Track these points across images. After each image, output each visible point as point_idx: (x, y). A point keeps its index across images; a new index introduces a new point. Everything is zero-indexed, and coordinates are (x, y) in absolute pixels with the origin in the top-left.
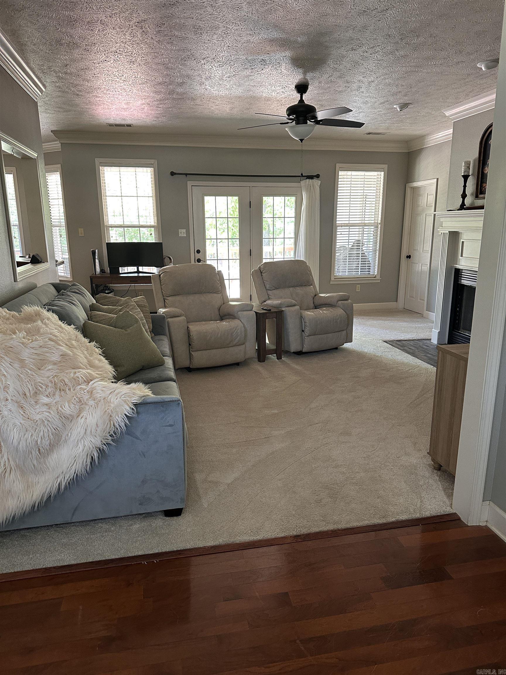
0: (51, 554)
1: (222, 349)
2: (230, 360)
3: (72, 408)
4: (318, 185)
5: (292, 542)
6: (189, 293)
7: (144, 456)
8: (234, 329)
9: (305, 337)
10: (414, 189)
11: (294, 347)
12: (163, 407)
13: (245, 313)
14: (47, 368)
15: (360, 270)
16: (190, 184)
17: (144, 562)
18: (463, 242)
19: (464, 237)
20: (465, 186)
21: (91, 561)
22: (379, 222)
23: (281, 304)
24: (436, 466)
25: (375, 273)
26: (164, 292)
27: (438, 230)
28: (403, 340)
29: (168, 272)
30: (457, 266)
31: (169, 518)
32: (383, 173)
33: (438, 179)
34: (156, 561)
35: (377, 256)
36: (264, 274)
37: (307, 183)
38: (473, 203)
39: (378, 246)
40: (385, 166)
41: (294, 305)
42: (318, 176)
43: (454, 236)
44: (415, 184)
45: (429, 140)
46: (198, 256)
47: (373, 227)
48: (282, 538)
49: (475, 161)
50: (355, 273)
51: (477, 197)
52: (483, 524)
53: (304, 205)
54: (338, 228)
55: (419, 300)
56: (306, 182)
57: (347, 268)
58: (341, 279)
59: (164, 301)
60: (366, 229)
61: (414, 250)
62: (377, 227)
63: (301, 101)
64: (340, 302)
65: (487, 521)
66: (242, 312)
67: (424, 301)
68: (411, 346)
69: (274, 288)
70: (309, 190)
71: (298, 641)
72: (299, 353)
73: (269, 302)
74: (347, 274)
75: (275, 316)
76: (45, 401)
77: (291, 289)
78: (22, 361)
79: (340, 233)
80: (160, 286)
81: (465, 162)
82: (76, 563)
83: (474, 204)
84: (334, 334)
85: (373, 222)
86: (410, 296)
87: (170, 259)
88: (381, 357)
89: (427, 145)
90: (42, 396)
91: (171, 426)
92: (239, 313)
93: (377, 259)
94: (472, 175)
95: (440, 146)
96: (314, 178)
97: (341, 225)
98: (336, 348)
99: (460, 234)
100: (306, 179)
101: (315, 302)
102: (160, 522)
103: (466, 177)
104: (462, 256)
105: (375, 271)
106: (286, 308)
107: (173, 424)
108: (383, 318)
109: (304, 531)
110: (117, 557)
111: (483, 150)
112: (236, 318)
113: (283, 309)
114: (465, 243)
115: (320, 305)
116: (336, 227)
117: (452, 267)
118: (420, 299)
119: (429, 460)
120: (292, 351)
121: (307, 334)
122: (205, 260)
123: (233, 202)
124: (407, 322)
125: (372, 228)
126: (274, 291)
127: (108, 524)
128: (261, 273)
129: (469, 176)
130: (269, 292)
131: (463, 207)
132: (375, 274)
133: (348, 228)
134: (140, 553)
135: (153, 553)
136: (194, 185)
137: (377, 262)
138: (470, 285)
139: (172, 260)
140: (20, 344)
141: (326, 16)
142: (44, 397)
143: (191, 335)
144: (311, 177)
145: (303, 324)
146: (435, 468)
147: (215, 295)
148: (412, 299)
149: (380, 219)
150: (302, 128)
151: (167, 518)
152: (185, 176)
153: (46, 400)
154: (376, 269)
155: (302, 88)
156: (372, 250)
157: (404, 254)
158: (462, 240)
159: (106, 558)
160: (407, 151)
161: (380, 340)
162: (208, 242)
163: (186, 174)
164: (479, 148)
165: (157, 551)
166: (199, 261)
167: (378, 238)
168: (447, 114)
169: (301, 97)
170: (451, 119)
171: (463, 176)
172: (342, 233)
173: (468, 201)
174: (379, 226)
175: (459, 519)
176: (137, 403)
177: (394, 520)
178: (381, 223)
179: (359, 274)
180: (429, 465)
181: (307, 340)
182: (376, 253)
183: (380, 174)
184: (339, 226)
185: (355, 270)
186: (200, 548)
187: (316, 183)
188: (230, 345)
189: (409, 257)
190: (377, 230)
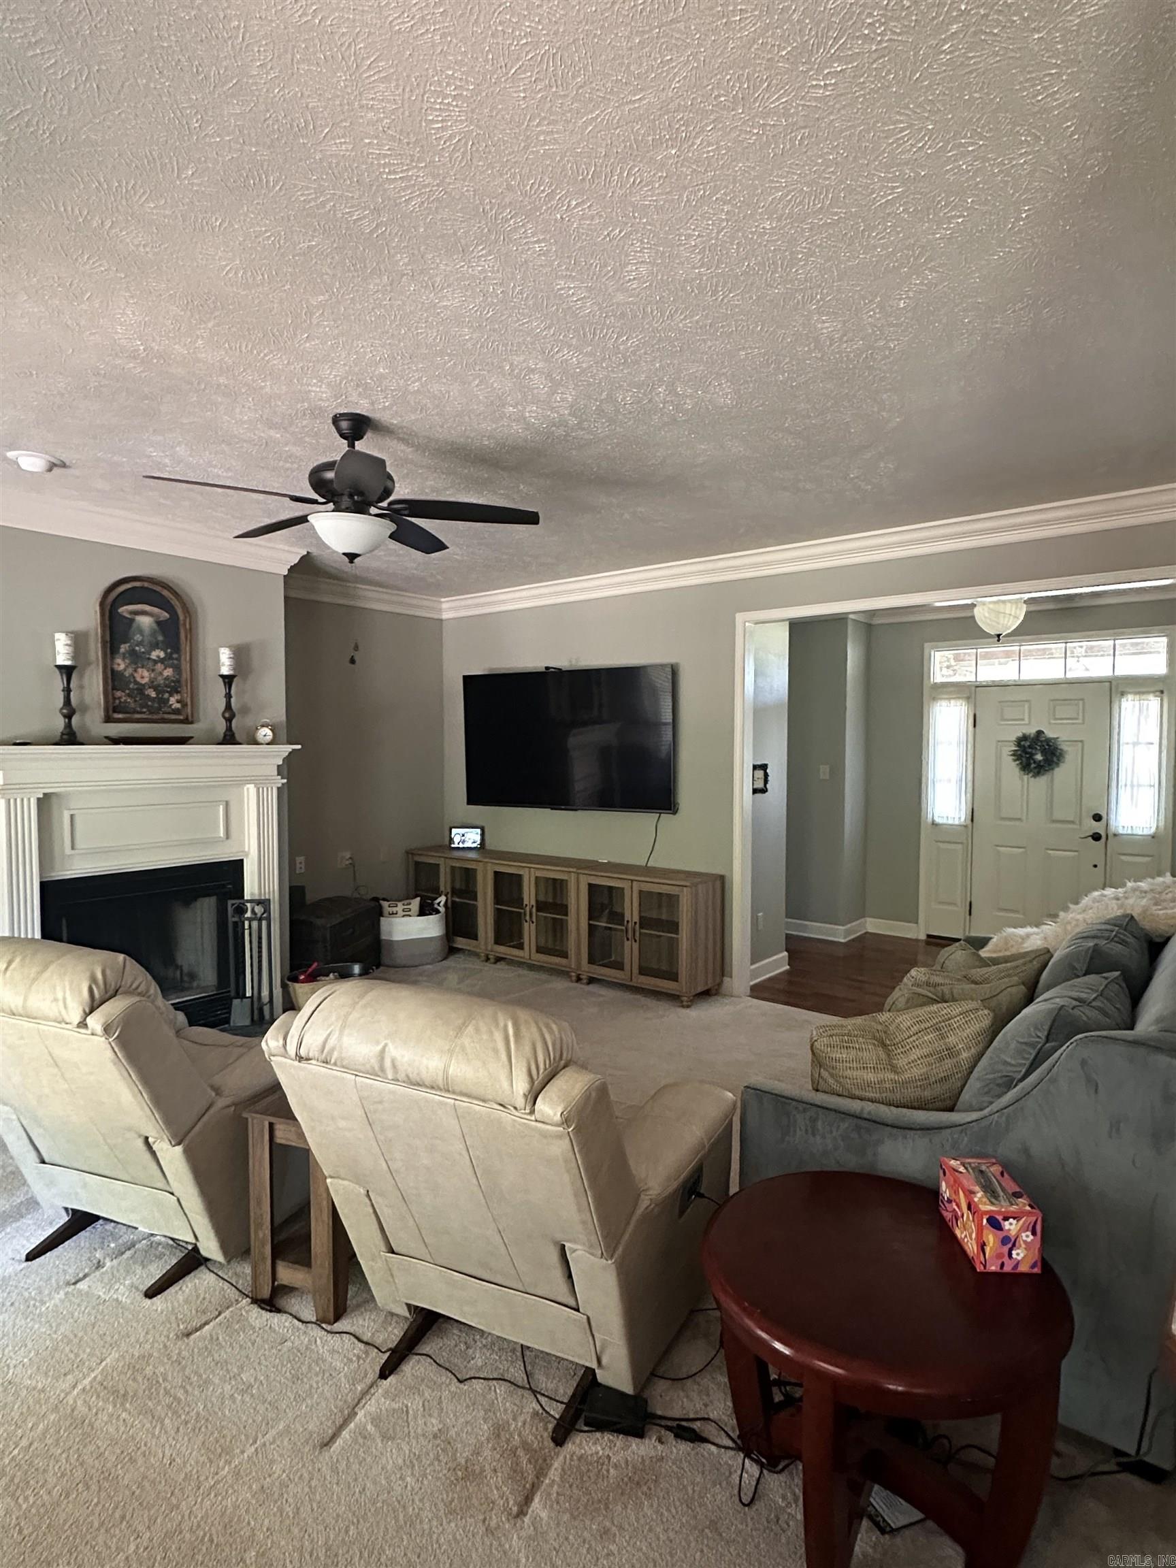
18: (72, 816)
19: (73, 805)
20: (68, 691)
51: (108, 718)
103: (69, 671)
104: (73, 848)
111: (107, 622)
114: (78, 818)
129: (75, 668)
131: (70, 737)
158: (67, 813)
164: (100, 614)
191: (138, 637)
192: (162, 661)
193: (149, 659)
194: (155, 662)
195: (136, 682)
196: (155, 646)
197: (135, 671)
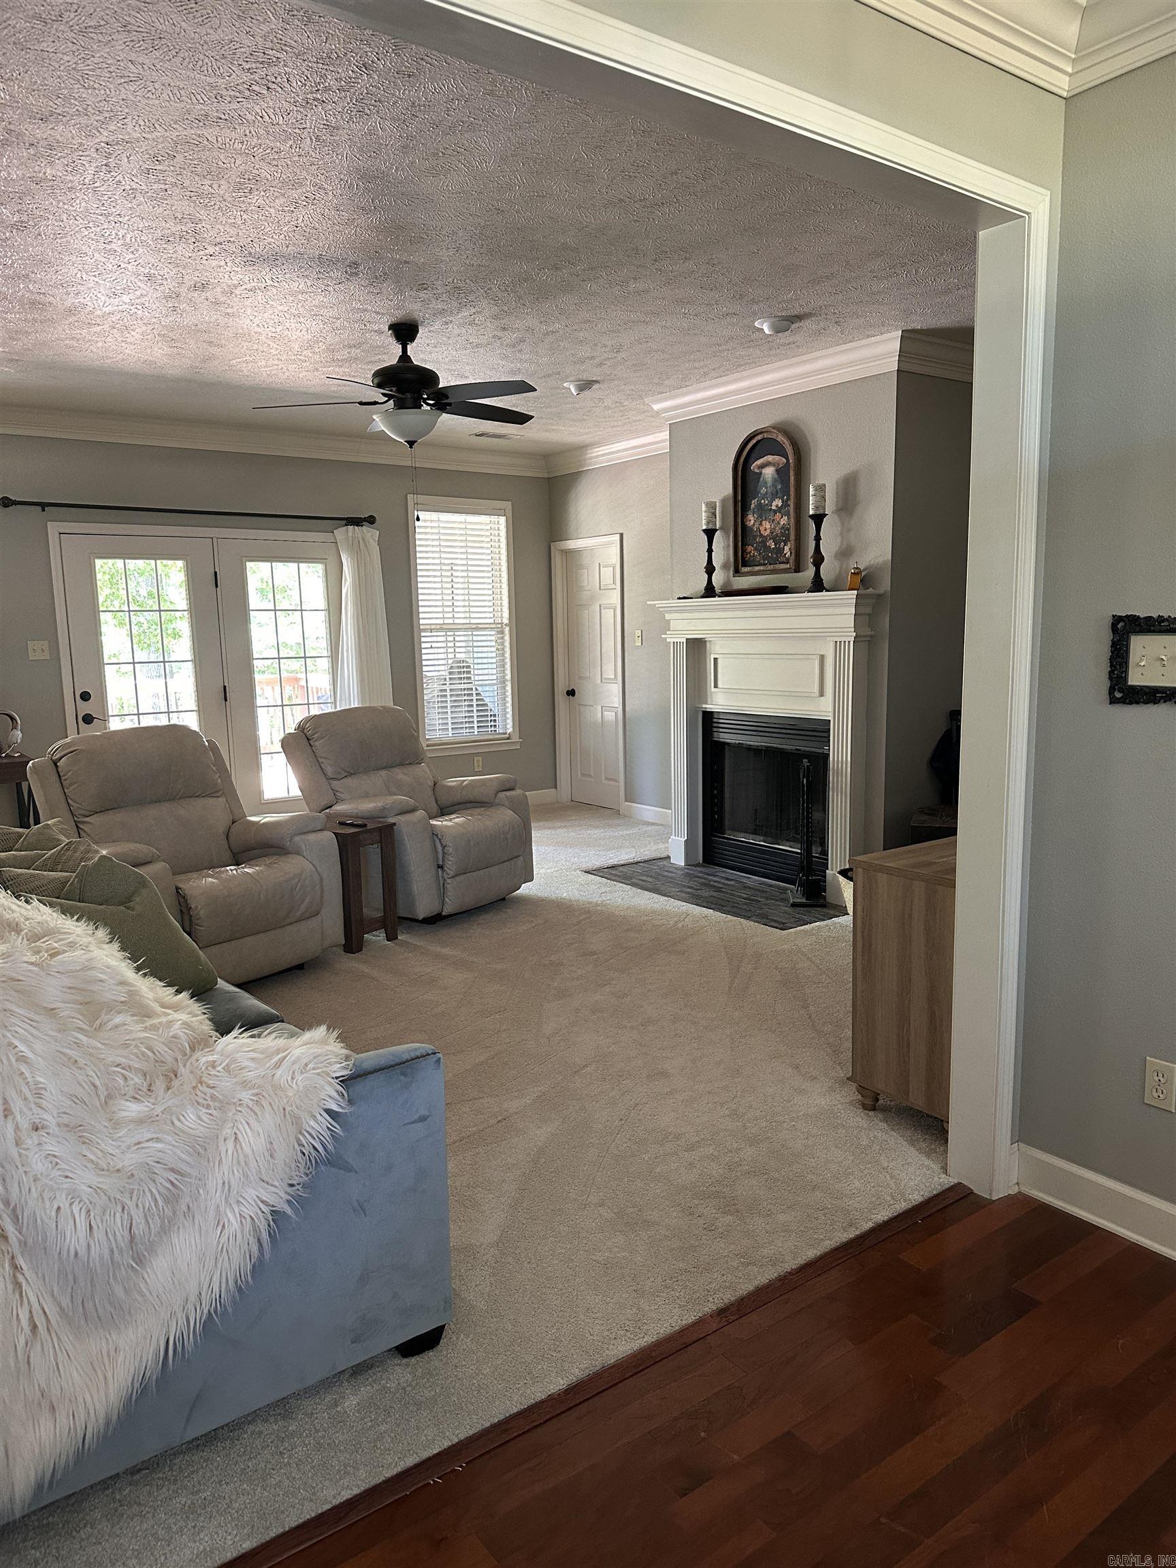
0: (169, 1545)
1: (267, 934)
2: (288, 958)
3: (204, 1118)
4: (374, 540)
5: (721, 1326)
6: (142, 802)
7: (364, 1211)
8: (297, 880)
9: (449, 881)
10: (567, 553)
11: (423, 909)
12: (404, 1074)
13: (312, 837)
14: (110, 1025)
15: (476, 725)
16: (53, 528)
17: (433, 1480)
18: (716, 659)
19: (716, 650)
20: (710, 551)
21: (294, 1525)
22: (506, 621)
23: (384, 809)
24: (869, 1102)
25: (506, 729)
26: (75, 805)
27: (663, 636)
28: (619, 866)
29: (81, 751)
30: (707, 706)
31: (417, 1358)
32: (502, 520)
33: (622, 535)
34: (461, 1466)
35: (509, 693)
36: (316, 743)
37: (350, 534)
38: (727, 583)
39: (508, 672)
40: (508, 505)
41: (413, 810)
42: (371, 520)
43: (696, 647)
44: (572, 544)
45: (589, 455)
46: (85, 708)
47: (493, 633)
48: (695, 1324)
49: (724, 501)
50: (467, 731)
51: (737, 572)
52: (1014, 1190)
53: (348, 583)
54: (423, 634)
55: (604, 781)
56: (344, 534)
57: (450, 721)
58: (440, 745)
59: (77, 826)
60: (480, 636)
61: (580, 678)
62: (502, 632)
63: (405, 357)
64: (502, 795)
65: (1018, 1183)
66: (303, 837)
67: (618, 782)
68: (641, 874)
69: (346, 774)
70: (357, 551)
71: (883, 1520)
72: (435, 920)
73: (338, 808)
74: (451, 735)
75: (378, 838)
76: (134, 1114)
77: (383, 773)
78: (51, 1012)
79: (428, 645)
80: (59, 790)
81: (707, 504)
82: (259, 1543)
83: (731, 586)
84: (501, 866)
85: (492, 621)
86: (583, 775)
87: (12, 718)
88: (603, 904)
89: (590, 465)
90: (123, 1102)
91: (423, 1119)
92: (297, 839)
93: (509, 699)
94: (721, 528)
95: (619, 470)
96: (364, 523)
97: (428, 627)
98: (504, 899)
99: (708, 644)
100: (346, 525)
101: (438, 798)
102: (402, 1373)
103: (710, 533)
104: (716, 686)
105: (507, 724)
106: (399, 817)
107: (428, 1114)
108: (550, 824)
109: (729, 1297)
110: (356, 1491)
111: (739, 482)
112: (289, 853)
113: (391, 820)
114: (719, 661)
115: (453, 806)
116: (420, 631)
117: (696, 710)
118: (606, 779)
119: (851, 1093)
120: (421, 918)
121: (452, 873)
122: (104, 716)
123: (174, 574)
124: (597, 827)
125: (491, 636)
126: (344, 780)
127: (272, 1420)
128: (308, 739)
129: (717, 530)
130: (335, 784)
131: (710, 592)
132: (508, 731)
133: (444, 633)
134: (410, 1461)
135: (441, 1450)
136: (67, 531)
137: (509, 705)
138: (737, 742)
139: (19, 722)
140: (31, 967)
141: (544, 197)
142: (128, 1104)
143: (193, 907)
144: (356, 522)
145: (440, 849)
146: (865, 1107)
147: (211, 801)
148: (588, 779)
149: (506, 614)
150: (410, 417)
151: (413, 1360)
152: (39, 508)
153: (133, 1109)
154: (508, 721)
155: (405, 331)
156: (495, 682)
157: (561, 686)
158: (712, 657)
159: (331, 1502)
160: (545, 475)
161: (575, 870)
162: (109, 672)
163: (43, 506)
164: (733, 477)
165: (446, 1444)
166: (88, 719)
167: (508, 655)
168: (656, 407)
169: (404, 350)
170: (664, 417)
171: (704, 531)
172: (434, 645)
173: (718, 579)
174: (507, 630)
175: (972, 1192)
176: (343, 1076)
177: (870, 1225)
178: (509, 625)
179: (476, 733)
180: (851, 1103)
181: (451, 885)
182: (504, 688)
183: (496, 520)
184: (425, 630)
185: (467, 725)
186: (542, 1402)
187: (370, 534)
188: (288, 921)
189: (571, 693)
190: (503, 638)
191: (763, 490)
192: (779, 509)
193: (771, 509)
194: (775, 512)
195: (761, 535)
196: (774, 496)
197: (761, 524)
